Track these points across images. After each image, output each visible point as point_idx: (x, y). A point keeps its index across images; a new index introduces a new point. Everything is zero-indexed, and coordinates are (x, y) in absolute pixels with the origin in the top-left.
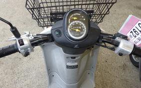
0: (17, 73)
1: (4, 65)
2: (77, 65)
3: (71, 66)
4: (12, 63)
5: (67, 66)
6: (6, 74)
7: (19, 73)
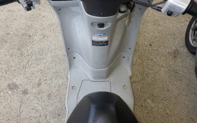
0: (26, 55)
1: (8, 44)
2: (107, 42)
3: (99, 42)
4: (19, 42)
5: (93, 41)
6: (12, 56)
7: (28, 55)
